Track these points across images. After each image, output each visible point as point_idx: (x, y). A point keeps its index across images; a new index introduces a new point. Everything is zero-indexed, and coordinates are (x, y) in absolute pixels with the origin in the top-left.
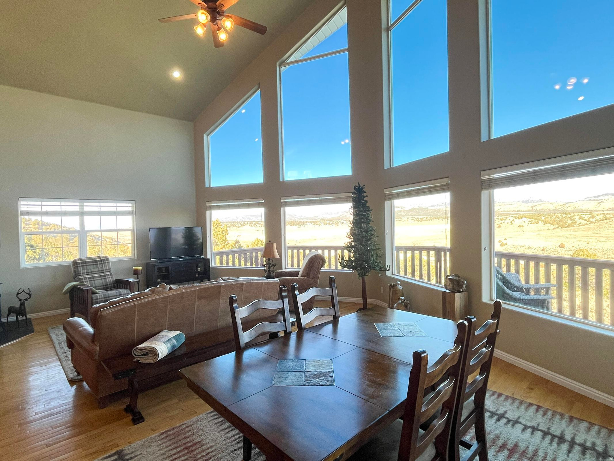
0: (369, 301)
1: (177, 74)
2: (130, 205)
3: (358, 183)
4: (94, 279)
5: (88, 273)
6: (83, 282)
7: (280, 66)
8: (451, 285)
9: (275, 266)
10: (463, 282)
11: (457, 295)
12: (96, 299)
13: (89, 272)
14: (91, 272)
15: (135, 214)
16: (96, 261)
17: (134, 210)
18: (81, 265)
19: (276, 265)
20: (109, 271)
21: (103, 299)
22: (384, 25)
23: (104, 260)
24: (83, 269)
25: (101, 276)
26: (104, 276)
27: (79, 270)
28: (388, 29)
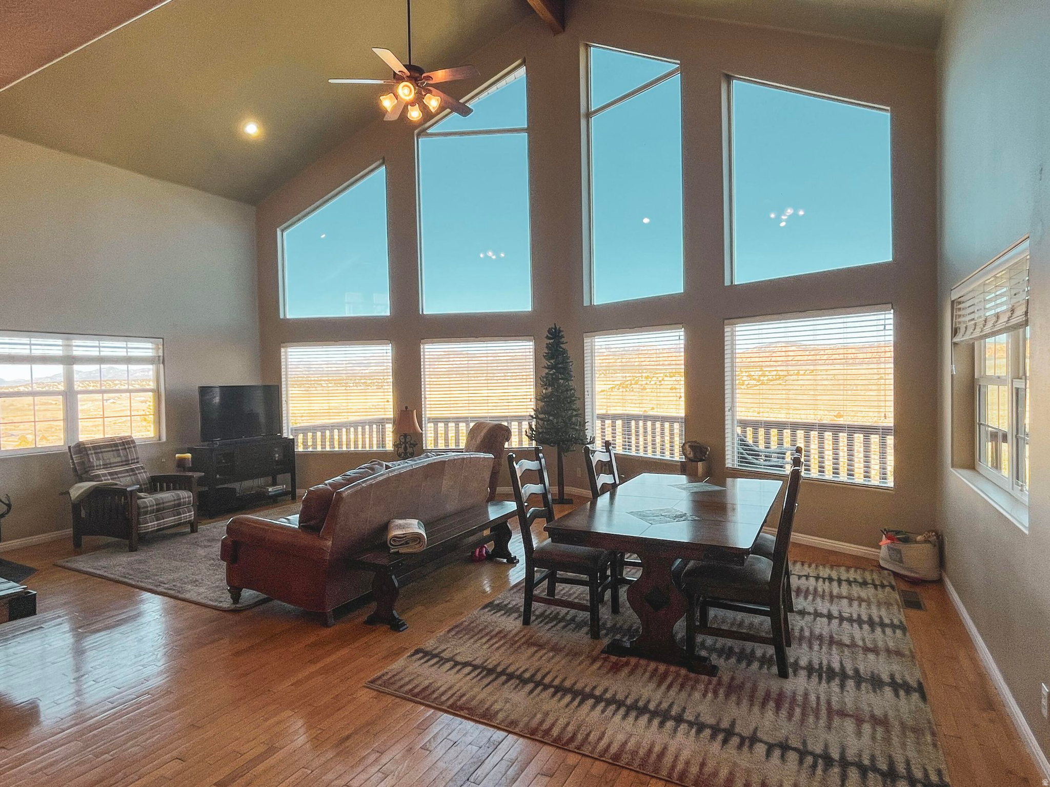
0: (567, 489)
1: (252, 129)
2: (149, 345)
3: (555, 324)
4: (119, 476)
5: (106, 466)
6: (102, 481)
7: (419, 135)
8: (692, 453)
9: (415, 445)
10: (707, 449)
11: (700, 464)
12: (143, 508)
13: (107, 464)
14: (110, 464)
15: (163, 363)
16: (116, 445)
17: (161, 354)
18: (93, 452)
19: (417, 444)
20: (138, 462)
21: (155, 507)
22: (583, 109)
23: (128, 443)
24: (98, 459)
25: (127, 471)
26: (132, 470)
27: (91, 460)
28: (589, 115)
